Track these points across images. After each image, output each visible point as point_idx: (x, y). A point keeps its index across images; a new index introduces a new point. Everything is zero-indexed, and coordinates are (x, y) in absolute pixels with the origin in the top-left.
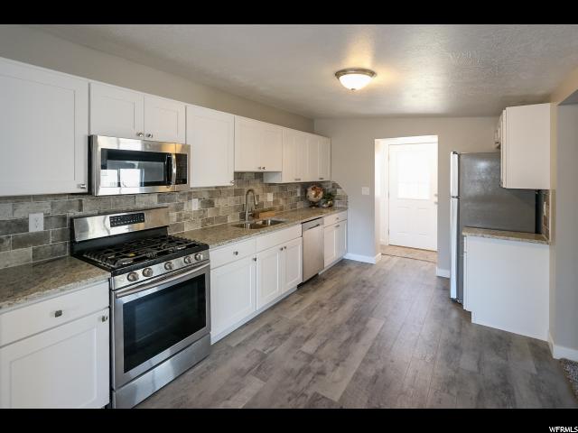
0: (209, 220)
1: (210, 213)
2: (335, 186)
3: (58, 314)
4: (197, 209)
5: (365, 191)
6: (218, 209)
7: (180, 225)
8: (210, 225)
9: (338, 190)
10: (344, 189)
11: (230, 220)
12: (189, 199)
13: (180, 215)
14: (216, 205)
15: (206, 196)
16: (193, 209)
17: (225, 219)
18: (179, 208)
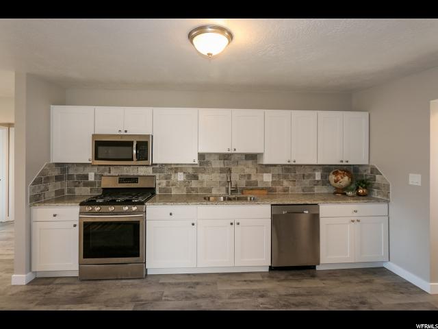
0: (193, 189)
1: (194, 184)
2: (374, 171)
3: (55, 216)
4: (182, 179)
5: (415, 179)
6: (202, 182)
7: (168, 189)
8: (194, 193)
9: (377, 176)
10: (384, 175)
11: (214, 192)
12: (176, 172)
13: (169, 182)
14: (200, 178)
15: (191, 171)
16: (179, 180)
17: (209, 190)
18: (167, 178)
